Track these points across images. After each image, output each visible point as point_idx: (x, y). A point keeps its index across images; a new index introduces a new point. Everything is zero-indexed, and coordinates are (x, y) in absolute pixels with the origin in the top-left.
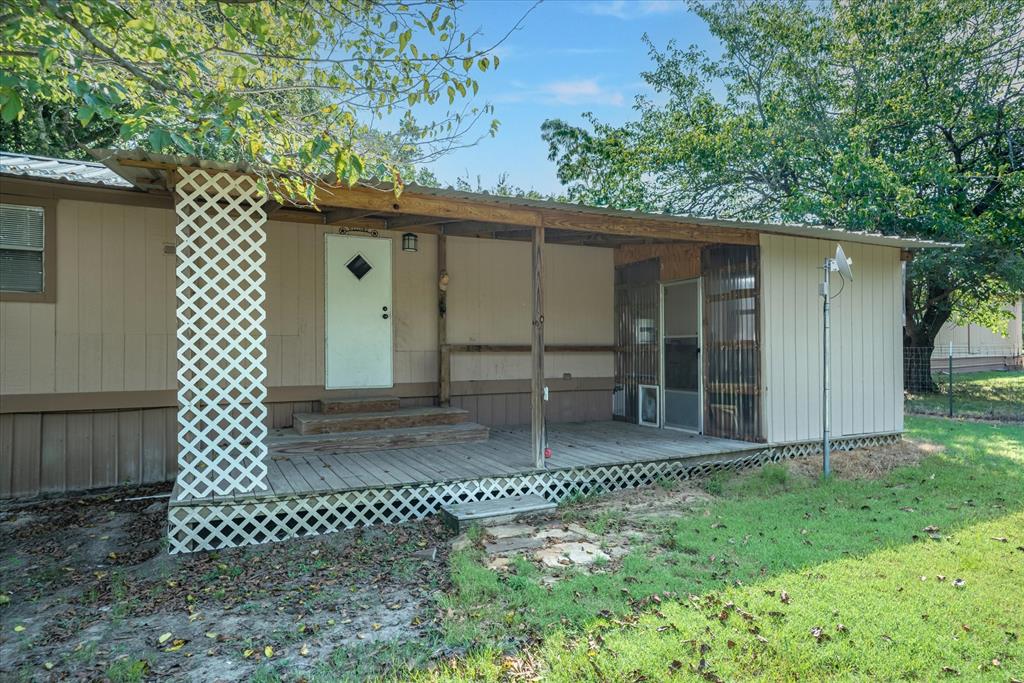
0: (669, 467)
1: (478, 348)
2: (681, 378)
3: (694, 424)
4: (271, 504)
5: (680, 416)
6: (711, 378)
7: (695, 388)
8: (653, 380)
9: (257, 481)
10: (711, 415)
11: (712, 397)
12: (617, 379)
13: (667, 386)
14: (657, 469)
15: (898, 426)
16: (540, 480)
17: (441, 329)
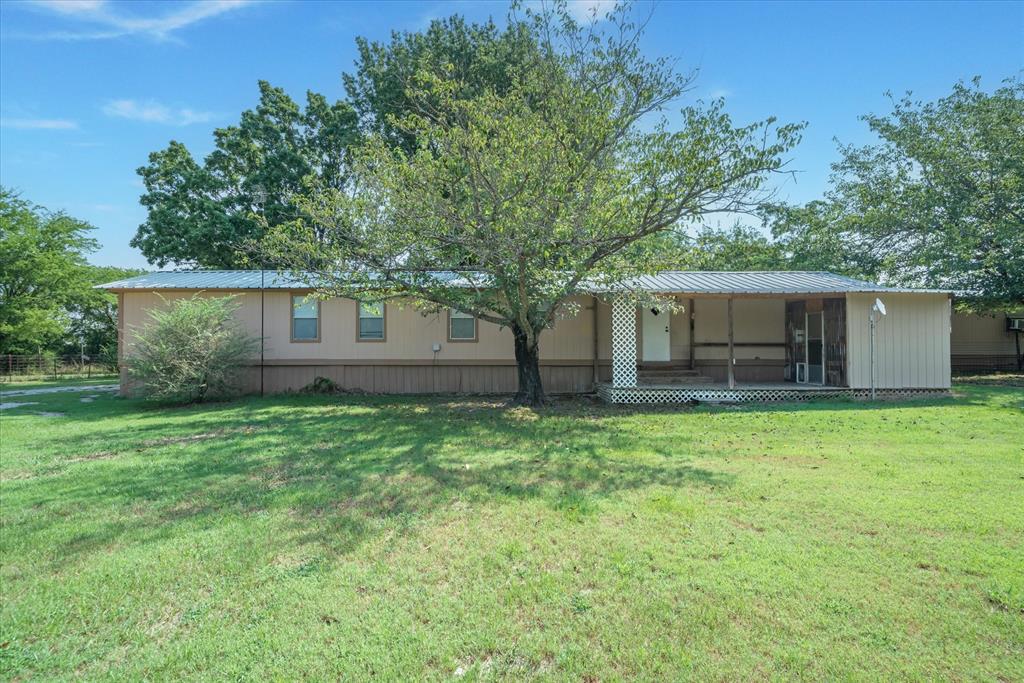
0: (792, 394)
1: (709, 345)
2: (815, 360)
3: (821, 381)
4: (638, 392)
5: (815, 378)
6: (828, 359)
7: (821, 363)
8: (803, 360)
9: (634, 384)
10: (828, 376)
11: (827, 366)
12: (787, 360)
13: (809, 364)
14: (786, 394)
15: (948, 385)
16: (731, 393)
17: (692, 335)
